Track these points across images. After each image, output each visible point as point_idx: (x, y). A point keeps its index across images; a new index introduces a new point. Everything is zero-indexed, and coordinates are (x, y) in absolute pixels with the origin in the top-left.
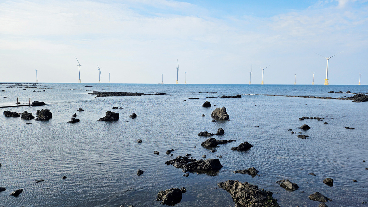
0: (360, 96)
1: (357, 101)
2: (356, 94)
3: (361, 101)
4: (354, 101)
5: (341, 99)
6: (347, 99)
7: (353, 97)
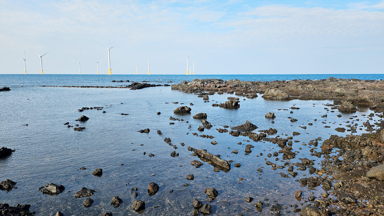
0: (136, 84)
1: (133, 88)
2: (133, 83)
3: (136, 89)
4: (131, 89)
5: (121, 87)
6: (126, 88)
7: (130, 86)
